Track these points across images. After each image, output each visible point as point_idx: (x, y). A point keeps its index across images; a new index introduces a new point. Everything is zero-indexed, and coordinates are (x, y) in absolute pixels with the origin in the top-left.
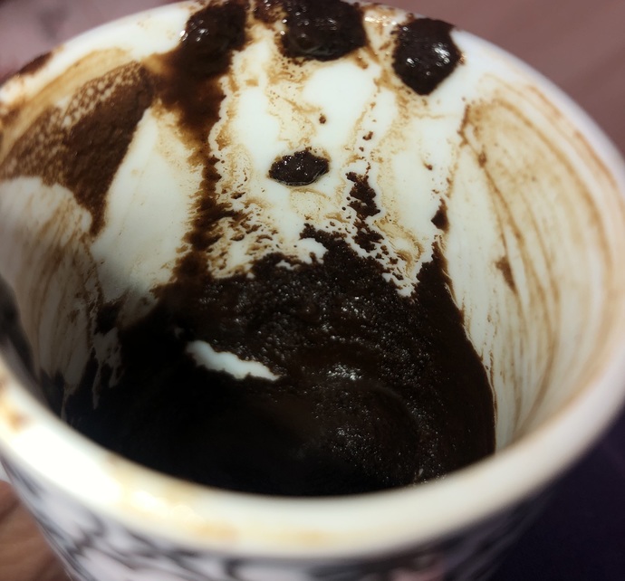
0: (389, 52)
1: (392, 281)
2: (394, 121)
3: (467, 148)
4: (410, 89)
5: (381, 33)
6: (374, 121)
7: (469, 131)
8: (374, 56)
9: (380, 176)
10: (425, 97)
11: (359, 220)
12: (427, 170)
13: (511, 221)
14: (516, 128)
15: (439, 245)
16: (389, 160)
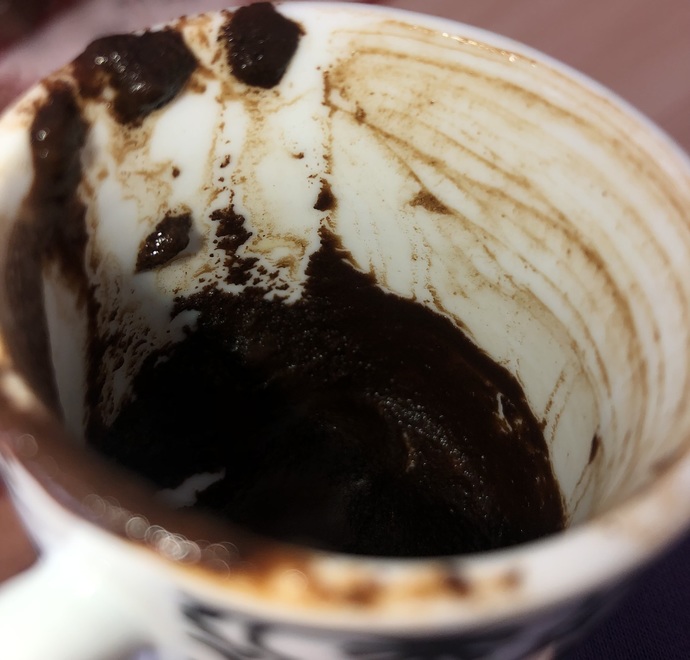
0: (223, 60)
1: (276, 297)
2: (248, 131)
3: (338, 114)
4: (257, 89)
5: (208, 45)
6: (228, 142)
7: (335, 97)
8: (209, 74)
9: (246, 197)
10: (276, 88)
11: (229, 257)
12: (298, 160)
13: (418, 155)
14: (389, 68)
15: (328, 227)
16: (253, 174)
